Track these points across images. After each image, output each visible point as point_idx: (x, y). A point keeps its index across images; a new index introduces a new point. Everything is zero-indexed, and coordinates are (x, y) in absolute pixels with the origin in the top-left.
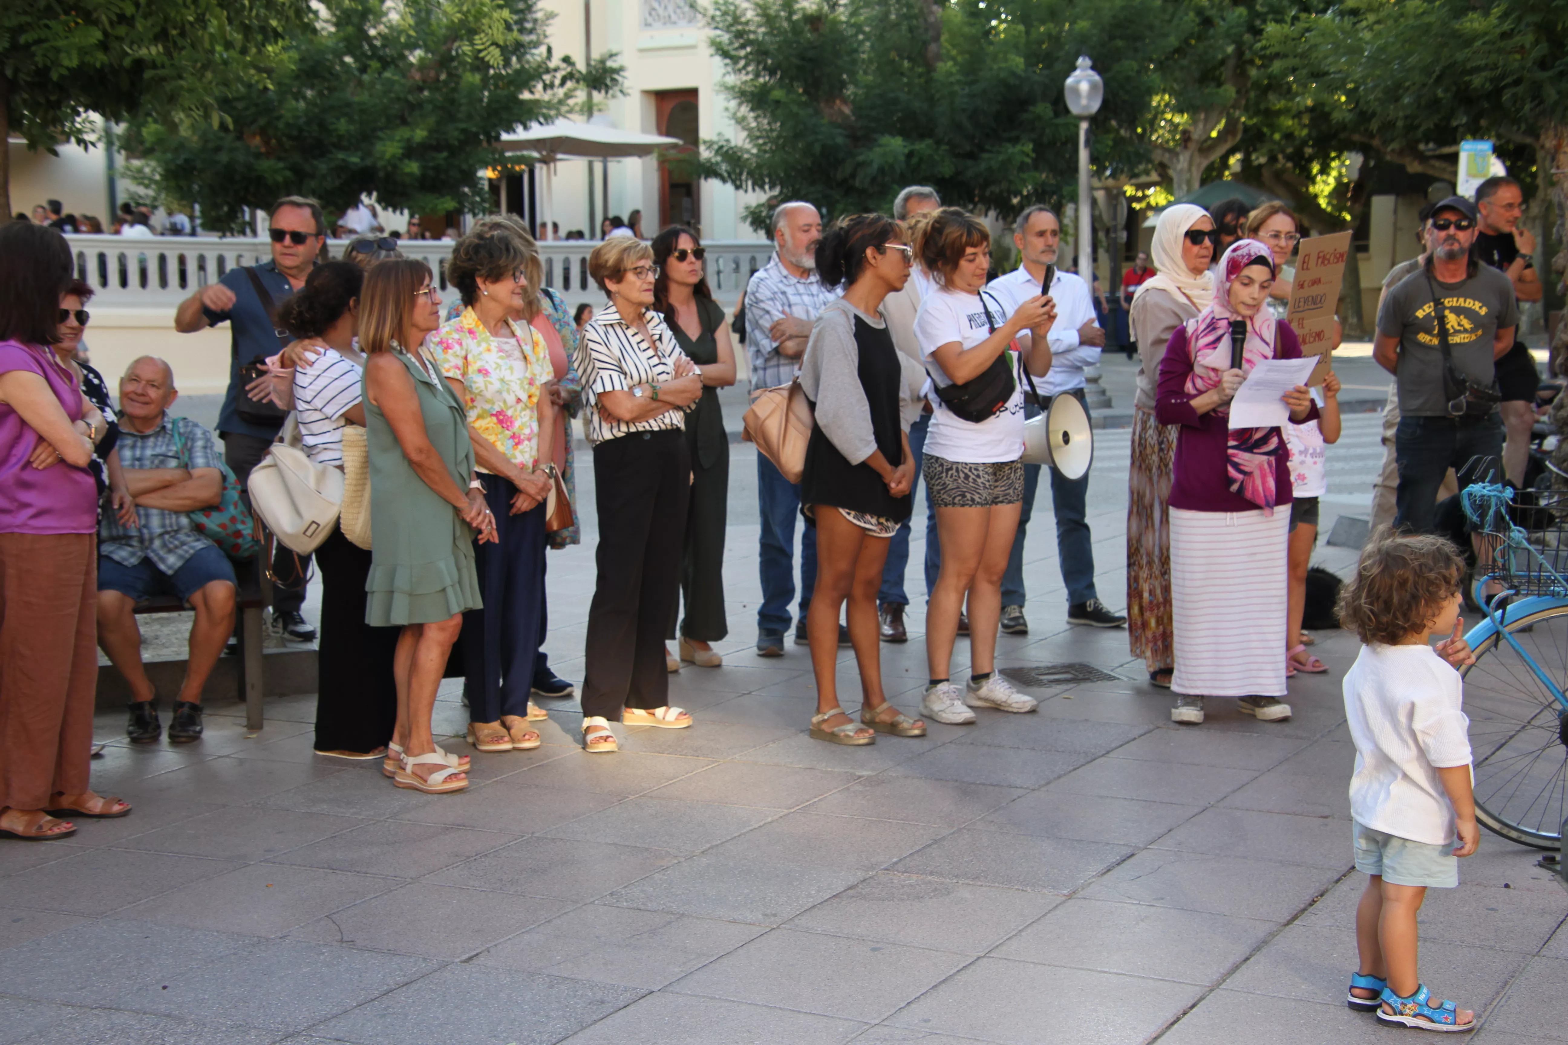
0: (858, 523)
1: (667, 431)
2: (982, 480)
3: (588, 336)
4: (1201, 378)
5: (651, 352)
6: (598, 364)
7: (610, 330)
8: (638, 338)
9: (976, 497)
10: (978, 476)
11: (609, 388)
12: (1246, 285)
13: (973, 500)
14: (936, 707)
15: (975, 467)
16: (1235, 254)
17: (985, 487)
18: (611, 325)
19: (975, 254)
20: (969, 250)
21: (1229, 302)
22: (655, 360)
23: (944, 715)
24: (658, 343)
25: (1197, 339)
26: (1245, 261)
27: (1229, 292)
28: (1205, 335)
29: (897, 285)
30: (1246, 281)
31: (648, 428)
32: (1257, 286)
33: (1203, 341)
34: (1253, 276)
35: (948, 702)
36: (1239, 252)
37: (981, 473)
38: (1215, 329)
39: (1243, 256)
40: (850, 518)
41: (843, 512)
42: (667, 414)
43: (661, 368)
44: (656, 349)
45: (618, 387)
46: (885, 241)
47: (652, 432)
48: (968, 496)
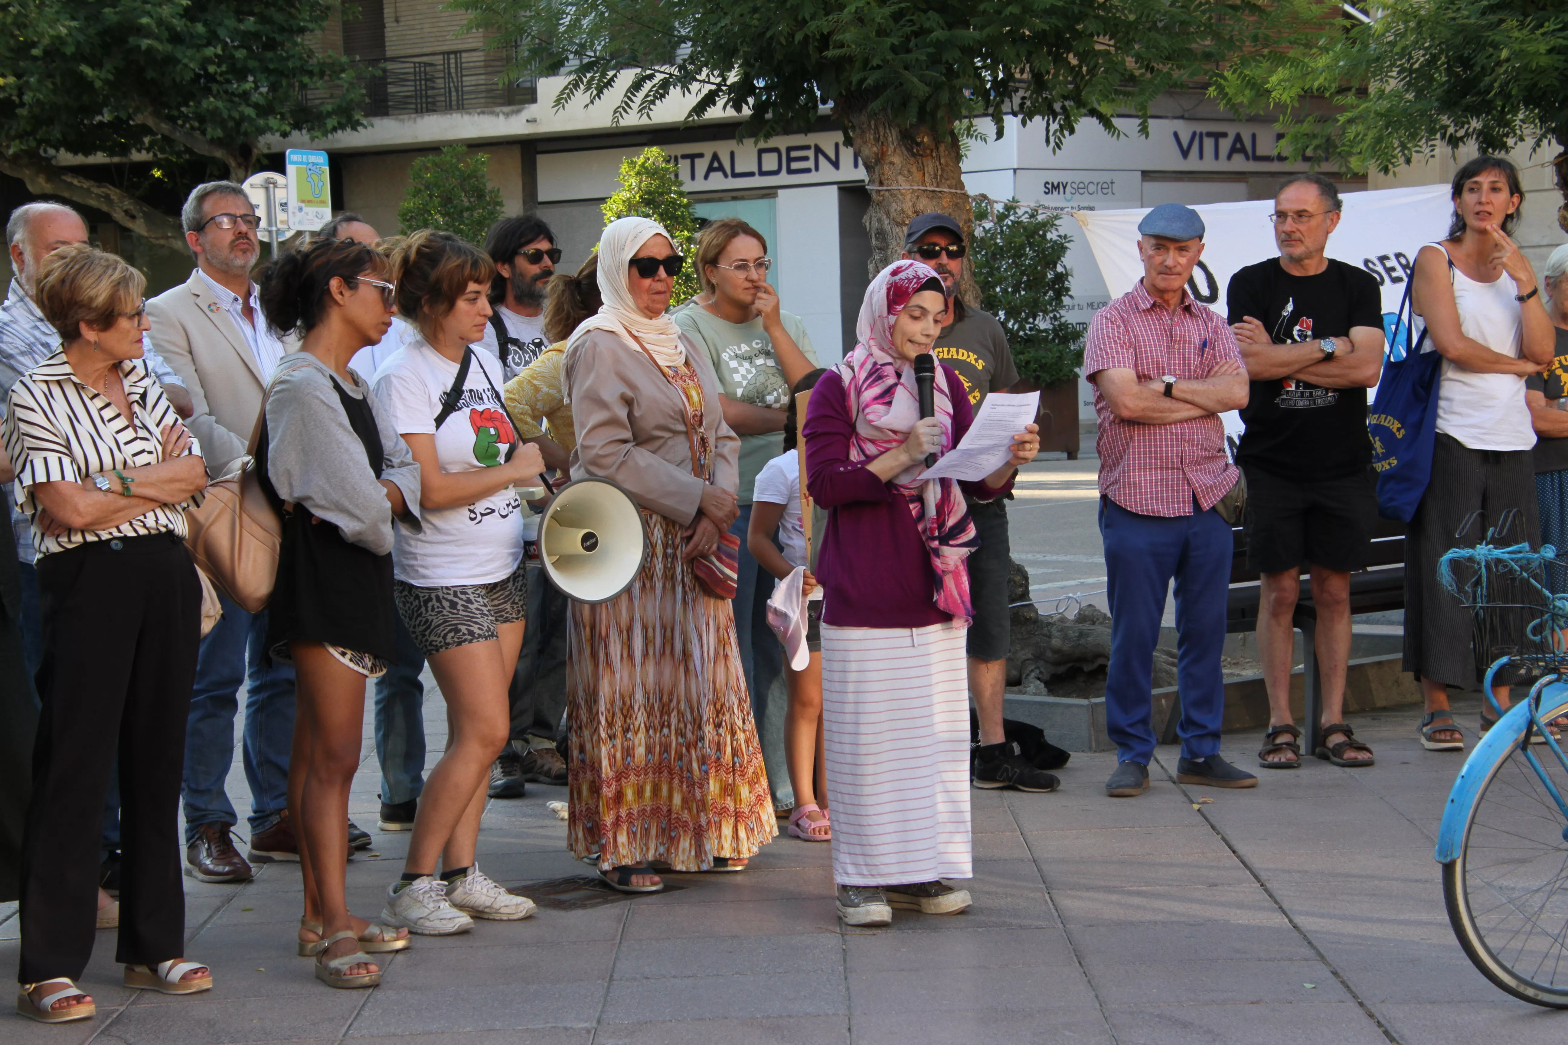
0: (356, 668)
1: (149, 536)
2: (476, 605)
3: (15, 399)
4: (873, 441)
5: (121, 422)
6: (30, 442)
7: (56, 390)
8: (99, 403)
9: (475, 629)
10: (469, 601)
11: (41, 478)
12: (916, 318)
13: (471, 633)
14: (415, 913)
15: (463, 589)
16: (897, 278)
17: (483, 614)
18: (59, 382)
19: (478, 292)
20: (472, 287)
21: (892, 343)
22: (129, 434)
23: (428, 924)
24: (136, 408)
25: (859, 393)
26: (914, 285)
27: (892, 328)
28: (870, 386)
29: (373, 335)
30: (917, 313)
31: (116, 534)
32: (930, 318)
33: (869, 394)
34: (926, 305)
35: (431, 905)
36: (902, 275)
37: (472, 597)
38: (880, 378)
39: (910, 281)
40: (345, 661)
41: (334, 652)
42: (150, 515)
43: (138, 445)
44: (132, 415)
45: (56, 476)
46: (357, 273)
47: (125, 539)
48: (463, 628)
